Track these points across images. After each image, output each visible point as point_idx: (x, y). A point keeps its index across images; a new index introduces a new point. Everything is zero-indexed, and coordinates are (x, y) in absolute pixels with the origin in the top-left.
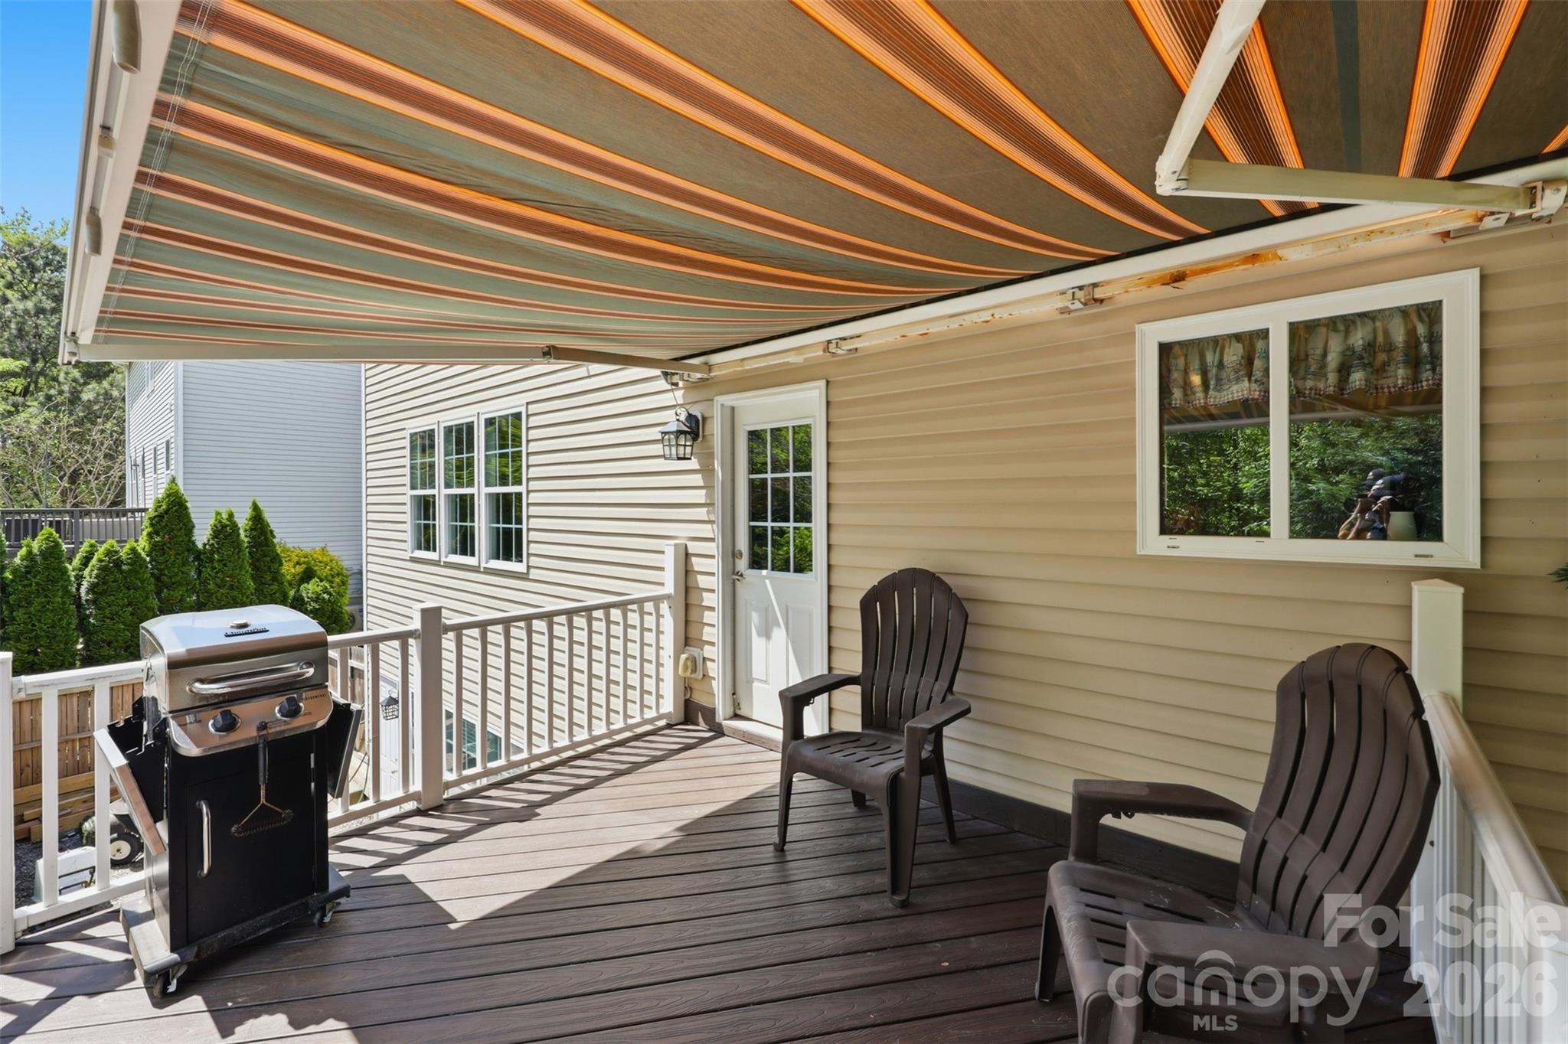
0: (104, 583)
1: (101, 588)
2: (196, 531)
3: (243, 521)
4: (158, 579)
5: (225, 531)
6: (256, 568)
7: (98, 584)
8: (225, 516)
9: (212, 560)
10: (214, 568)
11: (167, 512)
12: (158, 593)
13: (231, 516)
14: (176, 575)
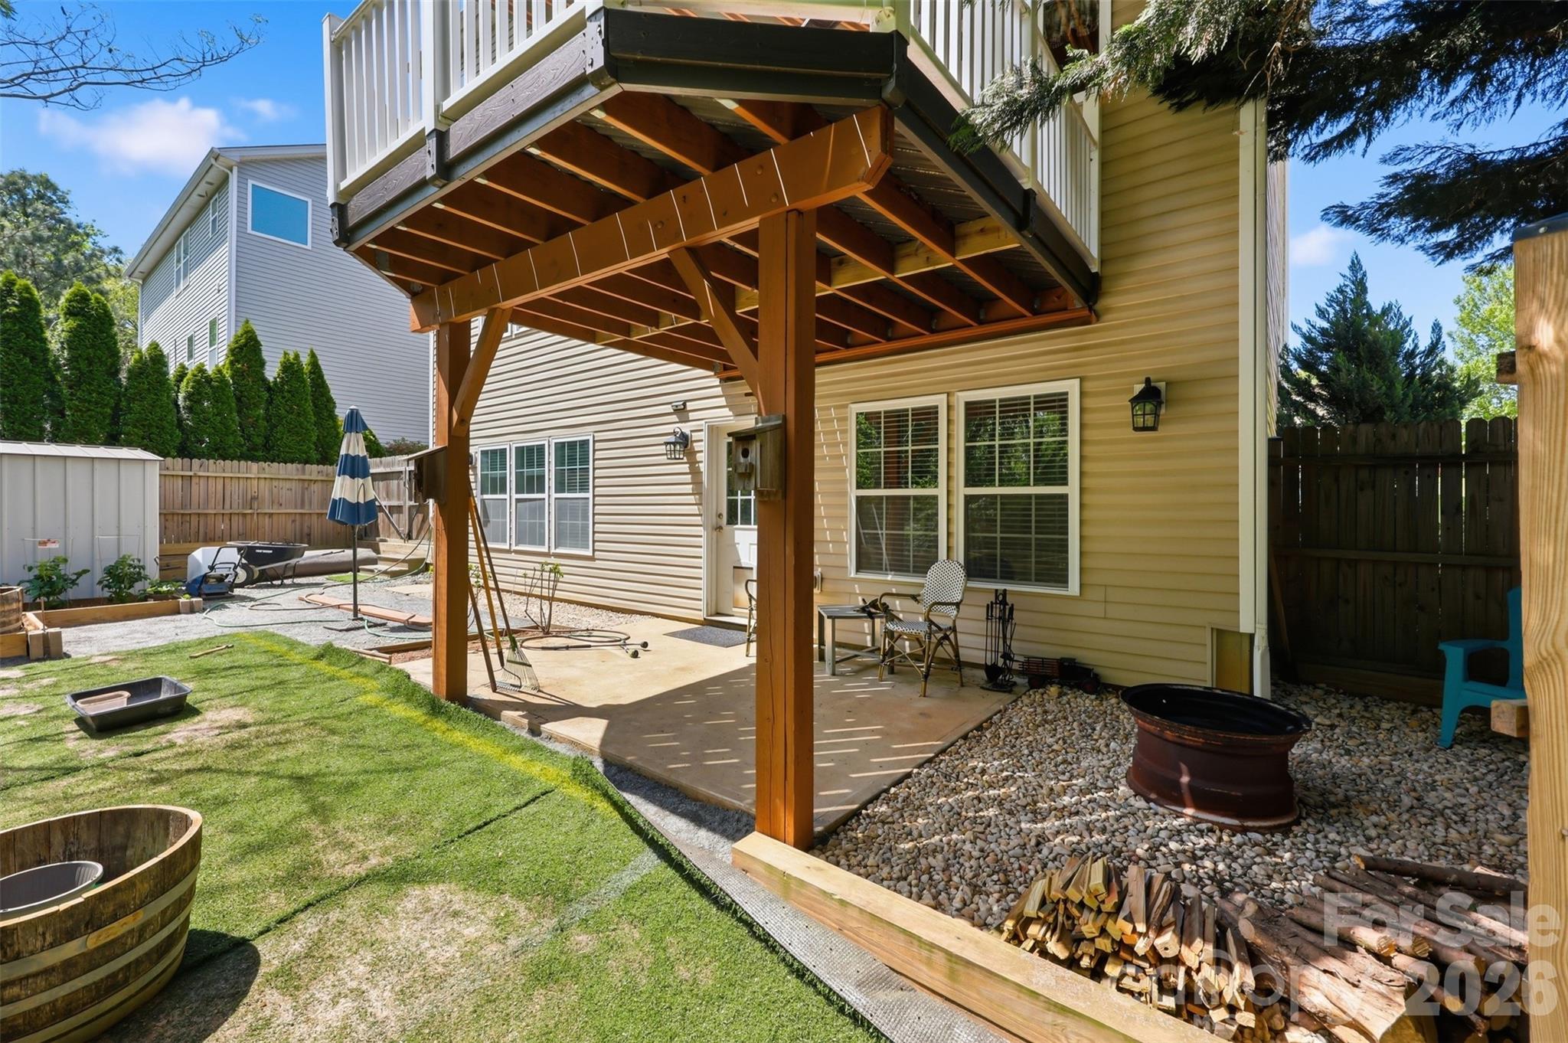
0: (199, 394)
1: (197, 397)
2: (267, 367)
3: (305, 360)
4: (239, 400)
5: (290, 368)
6: (316, 406)
7: (193, 394)
8: (292, 357)
9: (281, 391)
10: (283, 397)
11: (245, 345)
12: (239, 412)
13: (297, 356)
14: (253, 398)
